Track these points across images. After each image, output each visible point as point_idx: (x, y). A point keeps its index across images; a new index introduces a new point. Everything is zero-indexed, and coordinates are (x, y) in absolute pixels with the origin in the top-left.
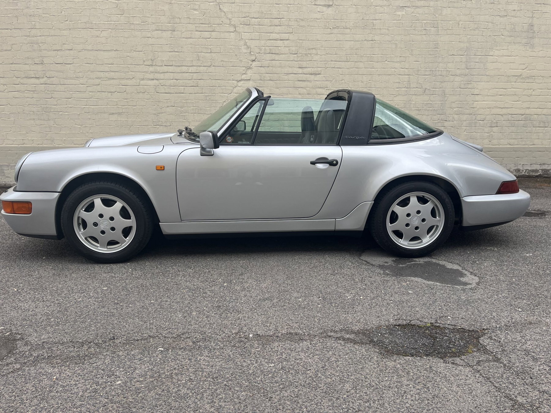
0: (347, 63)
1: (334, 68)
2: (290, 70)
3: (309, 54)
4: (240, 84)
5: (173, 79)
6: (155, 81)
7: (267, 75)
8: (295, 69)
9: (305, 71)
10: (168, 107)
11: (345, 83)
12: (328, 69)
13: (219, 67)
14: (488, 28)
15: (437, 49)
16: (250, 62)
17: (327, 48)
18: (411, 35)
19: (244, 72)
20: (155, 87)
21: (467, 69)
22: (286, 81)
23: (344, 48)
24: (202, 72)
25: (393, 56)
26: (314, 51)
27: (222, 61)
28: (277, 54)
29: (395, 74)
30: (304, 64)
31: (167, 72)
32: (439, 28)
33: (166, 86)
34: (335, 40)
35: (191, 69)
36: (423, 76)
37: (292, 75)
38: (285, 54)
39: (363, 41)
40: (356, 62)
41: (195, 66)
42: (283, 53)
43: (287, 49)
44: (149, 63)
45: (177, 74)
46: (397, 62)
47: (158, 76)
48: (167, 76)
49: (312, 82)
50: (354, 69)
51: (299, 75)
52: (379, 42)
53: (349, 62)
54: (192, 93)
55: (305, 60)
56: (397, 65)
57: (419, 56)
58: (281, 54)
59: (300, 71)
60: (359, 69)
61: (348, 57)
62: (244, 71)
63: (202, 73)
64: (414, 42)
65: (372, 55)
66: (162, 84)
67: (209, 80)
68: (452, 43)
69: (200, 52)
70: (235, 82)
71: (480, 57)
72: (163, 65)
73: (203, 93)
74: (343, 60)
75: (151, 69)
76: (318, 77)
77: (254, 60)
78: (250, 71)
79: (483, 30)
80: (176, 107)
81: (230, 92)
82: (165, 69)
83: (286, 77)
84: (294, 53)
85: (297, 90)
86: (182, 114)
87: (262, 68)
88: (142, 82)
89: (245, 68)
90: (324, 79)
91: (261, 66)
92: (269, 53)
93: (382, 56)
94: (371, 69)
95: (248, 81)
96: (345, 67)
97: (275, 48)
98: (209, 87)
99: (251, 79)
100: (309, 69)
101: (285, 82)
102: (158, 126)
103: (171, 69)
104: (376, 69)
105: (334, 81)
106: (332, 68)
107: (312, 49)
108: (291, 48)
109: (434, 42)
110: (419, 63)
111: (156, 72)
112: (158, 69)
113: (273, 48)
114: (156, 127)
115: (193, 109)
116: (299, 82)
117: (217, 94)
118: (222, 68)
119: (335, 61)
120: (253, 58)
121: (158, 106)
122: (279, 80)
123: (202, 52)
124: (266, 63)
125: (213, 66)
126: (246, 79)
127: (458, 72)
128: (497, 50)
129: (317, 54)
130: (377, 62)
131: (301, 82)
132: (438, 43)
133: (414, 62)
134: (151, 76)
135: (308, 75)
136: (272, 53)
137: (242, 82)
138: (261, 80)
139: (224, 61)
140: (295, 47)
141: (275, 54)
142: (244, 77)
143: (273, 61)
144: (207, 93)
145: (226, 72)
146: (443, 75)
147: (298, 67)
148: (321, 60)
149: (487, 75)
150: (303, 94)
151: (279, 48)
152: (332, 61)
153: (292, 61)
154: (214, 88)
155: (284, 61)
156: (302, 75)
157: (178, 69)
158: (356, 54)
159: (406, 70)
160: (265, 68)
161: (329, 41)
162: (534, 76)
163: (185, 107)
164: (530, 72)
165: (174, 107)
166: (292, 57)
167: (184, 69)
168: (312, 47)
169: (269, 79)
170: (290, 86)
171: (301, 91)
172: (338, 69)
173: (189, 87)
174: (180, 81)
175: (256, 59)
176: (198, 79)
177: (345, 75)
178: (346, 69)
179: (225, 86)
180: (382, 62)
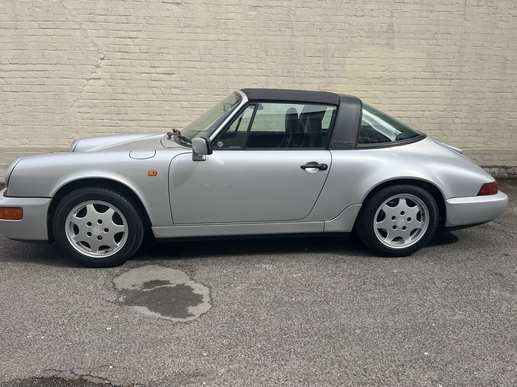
0: (201, 63)
1: (188, 68)
2: (143, 70)
3: (161, 53)
5: (19, 78)
7: (118, 74)
8: (148, 68)
9: (158, 70)
10: (15, 106)
11: (201, 83)
12: (183, 68)
13: (66, 65)
14: (345, 29)
15: (293, 50)
16: (98, 60)
17: (180, 47)
18: (266, 36)
19: (94, 71)
21: (325, 71)
22: (139, 81)
23: (197, 47)
25: (249, 56)
26: (166, 50)
27: (68, 59)
28: (127, 52)
29: (252, 75)
30: (156, 64)
31: (13, 71)
32: (294, 29)
33: (12, 84)
34: (187, 39)
35: (38, 67)
36: (281, 78)
37: (145, 74)
38: (136, 53)
39: (216, 41)
40: (210, 62)
41: (41, 64)
42: (133, 51)
43: (137, 47)
45: (23, 72)
46: (254, 63)
47: (3, 74)
48: (13, 74)
49: (167, 82)
50: (209, 69)
51: (152, 75)
52: (233, 42)
53: (203, 61)
54: (39, 92)
55: (157, 59)
56: (254, 66)
57: (275, 57)
58: (131, 53)
59: (153, 70)
60: (215, 69)
61: (202, 57)
62: (93, 69)
63: (48, 71)
64: (269, 43)
65: (227, 56)
66: (8, 83)
67: (56, 78)
68: (308, 44)
69: (45, 50)
70: (85, 81)
71: (338, 59)
72: (8, 63)
73: (51, 92)
74: (197, 60)
76: (172, 77)
77: (103, 59)
78: (99, 69)
79: (339, 31)
80: (23, 106)
81: (80, 91)
82: (10, 67)
83: (139, 77)
84: (145, 52)
85: (151, 90)
86: (31, 113)
87: (112, 67)
89: (94, 66)
90: (179, 79)
91: (111, 64)
92: (119, 51)
93: (238, 56)
94: (227, 70)
95: (99, 80)
96: (199, 67)
97: (124, 46)
98: (58, 85)
99: (102, 78)
100: (162, 68)
101: (137, 81)
102: (7, 126)
103: (16, 67)
104: (232, 70)
105: (189, 81)
106: (186, 68)
107: (164, 48)
108: (141, 46)
109: (290, 44)
110: (276, 64)
112: (3, 67)
113: (122, 46)
114: (4, 126)
115: (42, 108)
116: (152, 82)
117: (67, 92)
118: (69, 66)
119: (188, 61)
120: (102, 56)
121: (6, 105)
122: (132, 80)
123: (47, 50)
124: (115, 62)
125: (60, 64)
126: (96, 78)
127: (317, 74)
128: (355, 51)
129: (169, 53)
130: (233, 62)
131: (155, 82)
132: (294, 45)
133: (271, 63)
135: (162, 75)
136: (122, 52)
137: (92, 81)
138: (112, 79)
139: (71, 59)
140: (145, 46)
142: (93, 75)
143: (124, 60)
144: (56, 92)
145: (74, 70)
146: (301, 76)
147: (150, 66)
148: (174, 59)
149: (346, 78)
150: (158, 94)
151: (129, 46)
152: (185, 61)
153: (143, 60)
154: (63, 86)
155: (135, 60)
156: (155, 75)
157: (24, 67)
158: (210, 54)
159: (263, 71)
160: (115, 66)
161: (181, 40)
162: (395, 78)
163: (34, 106)
164: (391, 74)
165: (21, 105)
166: (143, 56)
167: (30, 67)
168: (164, 46)
169: (120, 78)
170: (144, 86)
171: (156, 91)
172: (193, 69)
173: (37, 86)
174: (27, 80)
175: (105, 58)
176: (45, 77)
177: (200, 75)
178: (201, 69)
179: (74, 85)
180: (237, 62)
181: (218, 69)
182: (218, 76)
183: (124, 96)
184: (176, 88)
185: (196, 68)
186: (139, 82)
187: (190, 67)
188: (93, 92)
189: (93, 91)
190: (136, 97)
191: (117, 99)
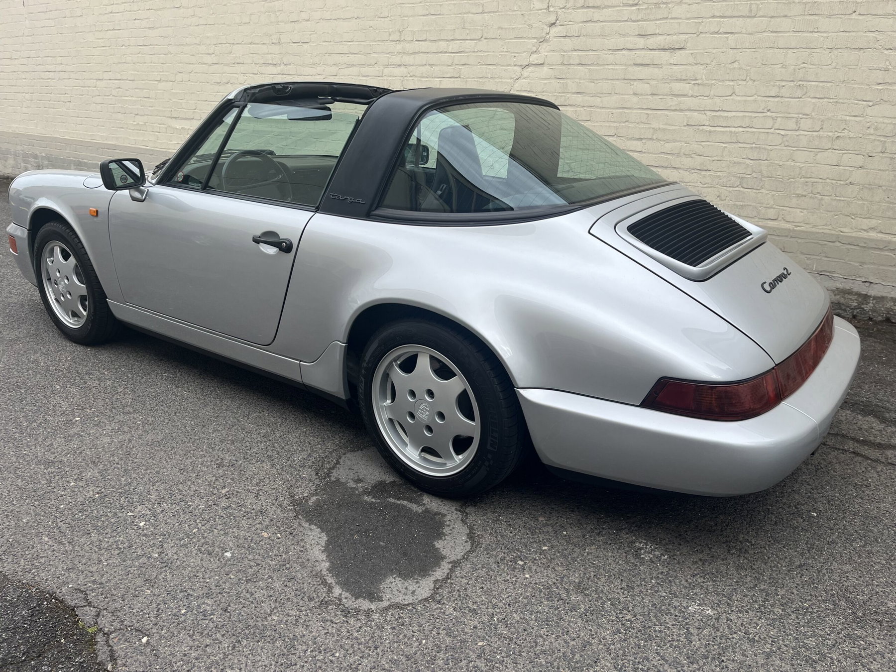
0: (748, 20)
1: (717, 33)
2: (621, 42)
3: (664, 3)
4: (526, 72)
5: (426, 65)
6: (403, 69)
7: (574, 53)
8: (631, 38)
9: (652, 42)
11: (740, 68)
12: (704, 35)
13: (494, 41)
16: (546, 27)
19: (534, 49)
20: (402, 78)
22: (611, 67)
24: (467, 50)
27: (499, 28)
28: (597, 7)
30: (650, 27)
31: (418, 53)
33: (416, 76)
35: (454, 46)
37: (624, 52)
38: (614, 7)
40: (772, 17)
41: (458, 40)
42: (610, 4)
44: (395, 37)
45: (432, 55)
47: (407, 59)
48: (419, 58)
49: (664, 67)
50: (766, 34)
51: (638, 52)
53: (755, 17)
55: (652, 17)
58: (605, 8)
59: (641, 42)
60: (780, 34)
62: (534, 46)
66: (411, 74)
67: (477, 66)
69: (466, 13)
70: (518, 69)
72: (415, 40)
74: (740, 14)
75: (399, 47)
76: (678, 56)
77: (554, 24)
78: (545, 45)
82: (417, 46)
83: (611, 58)
85: (631, 85)
87: (567, 39)
88: (387, 71)
89: (535, 41)
90: (691, 60)
91: (565, 34)
92: (583, 7)
95: (540, 67)
96: (744, 31)
98: (477, 78)
99: (546, 63)
100: (661, 38)
101: (607, 67)
103: (424, 46)
106: (713, 33)
111: (404, 53)
112: (409, 47)
116: (636, 68)
119: (720, 17)
120: (553, 19)
122: (598, 65)
123: (469, 13)
124: (574, 29)
125: (486, 39)
126: (536, 62)
131: (641, 68)
134: (396, 60)
135: (657, 52)
136: (588, 7)
137: (530, 69)
138: (562, 64)
139: (502, 28)
141: (593, 7)
142: (534, 58)
143: (588, 24)
147: (637, 33)
148: (689, 16)
150: (642, 95)
152: (713, 17)
153: (626, 21)
155: (610, 21)
156: (643, 52)
157: (433, 47)
160: (573, 39)
166: (627, 12)
167: (443, 44)
169: (578, 61)
170: (617, 77)
171: (639, 87)
172: (727, 36)
173: (448, 79)
175: (558, 21)
176: (461, 63)
177: (741, 50)
178: (746, 34)
179: (501, 78)
181: (788, 34)
182: (785, 51)
183: (579, 99)
184: (681, 80)
185: (736, 33)
186: (609, 69)
187: (721, 31)
188: (529, 91)
189: (529, 89)
190: (599, 99)
191: (565, 104)
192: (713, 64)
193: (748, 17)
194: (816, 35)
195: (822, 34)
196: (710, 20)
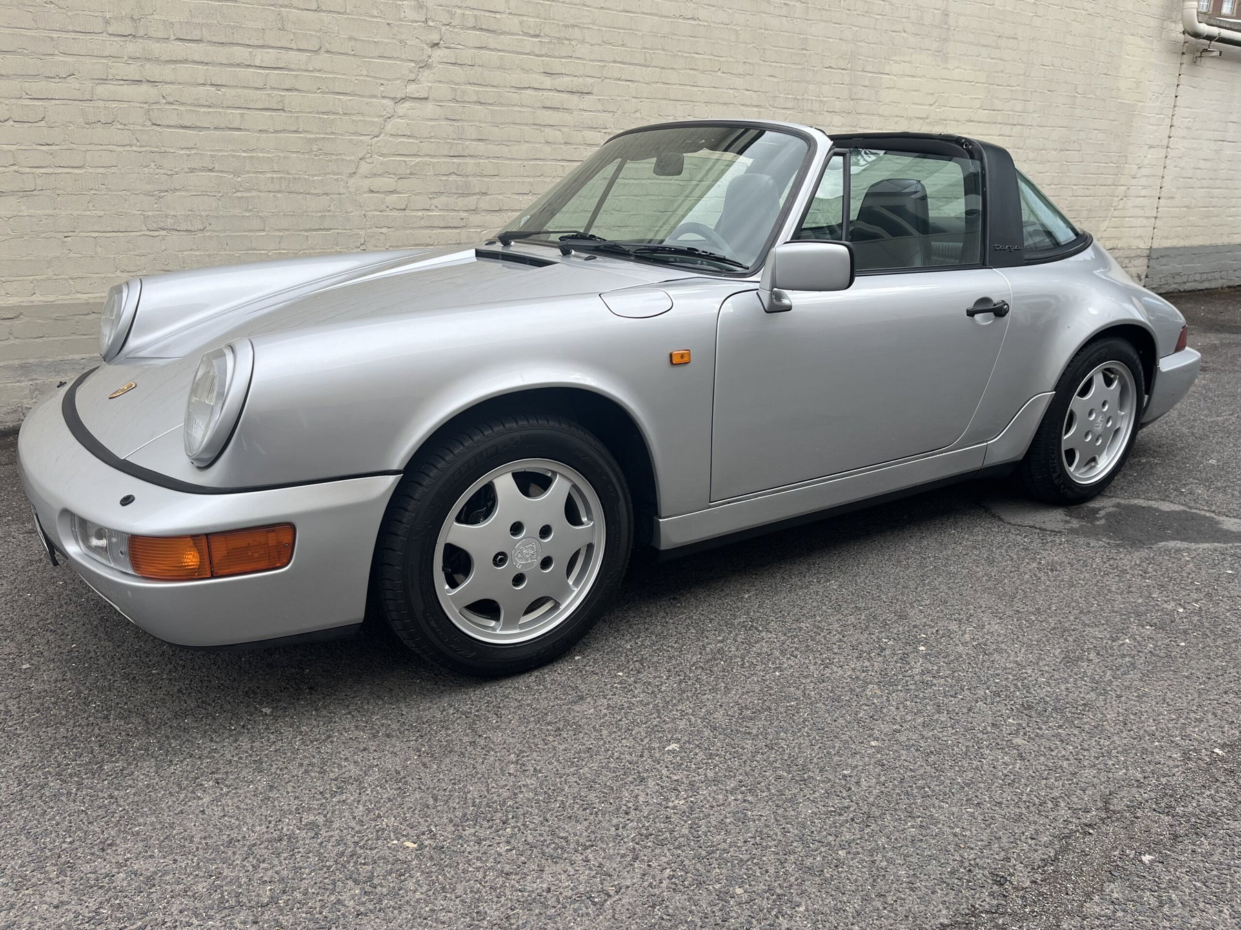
0: (644, 69)
1: (619, 79)
2: (525, 79)
3: (567, 39)
4: (404, 108)
5: (204, 84)
6: (145, 87)
7: (469, 87)
8: (535, 76)
9: (559, 82)
10: (192, 170)
11: (643, 118)
12: (608, 81)
13: (344, 57)
14: (883, 14)
15: (804, 52)
16: (426, 47)
17: (605, 27)
18: (764, 15)
19: (412, 76)
20: (146, 106)
21: (852, 100)
22: (516, 108)
23: (640, 31)
24: (292, 66)
25: (732, 60)
26: (577, 33)
27: (351, 38)
28: (493, 32)
29: (735, 102)
30: (556, 65)
31: (185, 61)
32: (810, 6)
33: (182, 104)
34: (622, 9)
35: (261, 57)
36: (783, 111)
37: (529, 92)
38: (513, 34)
39: (676, 18)
40: (663, 68)
41: (272, 47)
42: (507, 30)
43: (516, 20)
44: (126, 28)
45: (217, 69)
46: (739, 75)
47: (153, 71)
48: (184, 71)
49: (575, 113)
50: (659, 85)
51: (545, 93)
52: (706, 24)
53: (649, 66)
54: (266, 131)
55: (557, 54)
56: (739, 82)
57: (775, 64)
58: (503, 33)
59: (548, 82)
60: (669, 86)
61: (648, 55)
62: (411, 72)
63: (294, 70)
64: (767, 32)
65: (693, 55)
66: (171, 100)
67: (315, 93)
68: (829, 40)
69: (286, 6)
70: (391, 104)
71: (871, 75)
72: (172, 37)
73: (300, 133)
74: (637, 62)
75: (132, 48)
76: (587, 102)
77: (437, 44)
78: (426, 73)
79: (877, 17)
80: (217, 171)
81: (376, 132)
82: (179, 50)
83: (515, 97)
84: (532, 32)
85: (542, 131)
86: (239, 194)
87: (456, 68)
88: (101, 90)
89: (413, 65)
90: (600, 107)
91: (454, 61)
92: (474, 28)
93: (712, 57)
94: (692, 89)
95: (423, 102)
96: (641, 80)
97: (487, 14)
98: (318, 113)
99: (431, 98)
100: (567, 79)
101: (511, 108)
102: (164, 233)
103: (196, 51)
106: (616, 79)
107: (573, 26)
108: (525, 18)
109: (802, 36)
110: (776, 80)
111: (148, 60)
112: (157, 48)
113: (482, 13)
114: (156, 233)
115: (272, 178)
116: (544, 111)
117: (342, 135)
118: (353, 58)
119: (620, 62)
120: (435, 37)
121: (160, 167)
122: (501, 104)
123: (291, 6)
124: (466, 55)
125: (327, 52)
126: (416, 95)
127: (838, 105)
128: (896, 62)
129: (583, 41)
130: (703, 72)
131: (550, 112)
132: (807, 38)
133: (767, 78)
134: (132, 71)
135: (565, 95)
136: (481, 29)
137: (407, 104)
138: (455, 100)
139: (356, 40)
140: (533, 17)
141: (488, 30)
142: (412, 89)
143: (483, 52)
144: (312, 133)
145: (364, 72)
146: (814, 109)
147: (542, 70)
148: (592, 57)
149: (880, 116)
150: (555, 143)
151: (498, 16)
152: (615, 62)
153: (528, 54)
154: (332, 117)
155: (509, 52)
156: (551, 93)
157: (221, 54)
158: (663, 49)
159: (754, 95)
160: (465, 68)
161: (609, 9)
162: (945, 120)
163: (248, 172)
164: (940, 110)
165: (211, 170)
166: (529, 44)
167: (241, 54)
168: (572, 22)
169: (475, 99)
170: (525, 122)
171: (551, 134)
172: (628, 83)
173: (258, 112)
174: (230, 92)
175: (442, 42)
176: (283, 87)
177: (641, 100)
178: (644, 83)
179: (362, 114)
180: (711, 73)
181: (675, 87)
182: (675, 102)
183: (481, 148)
184: (592, 128)
185: (636, 82)
186: (515, 111)
187: (623, 78)
188: (409, 136)
189: (409, 134)
190: (507, 149)
191: (464, 155)
192: (619, 112)
193: (645, 66)
194: (696, 89)
195: (700, 89)
196: (612, 64)
